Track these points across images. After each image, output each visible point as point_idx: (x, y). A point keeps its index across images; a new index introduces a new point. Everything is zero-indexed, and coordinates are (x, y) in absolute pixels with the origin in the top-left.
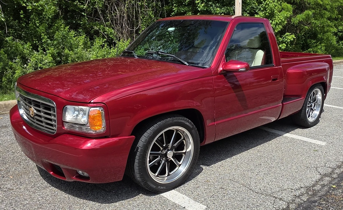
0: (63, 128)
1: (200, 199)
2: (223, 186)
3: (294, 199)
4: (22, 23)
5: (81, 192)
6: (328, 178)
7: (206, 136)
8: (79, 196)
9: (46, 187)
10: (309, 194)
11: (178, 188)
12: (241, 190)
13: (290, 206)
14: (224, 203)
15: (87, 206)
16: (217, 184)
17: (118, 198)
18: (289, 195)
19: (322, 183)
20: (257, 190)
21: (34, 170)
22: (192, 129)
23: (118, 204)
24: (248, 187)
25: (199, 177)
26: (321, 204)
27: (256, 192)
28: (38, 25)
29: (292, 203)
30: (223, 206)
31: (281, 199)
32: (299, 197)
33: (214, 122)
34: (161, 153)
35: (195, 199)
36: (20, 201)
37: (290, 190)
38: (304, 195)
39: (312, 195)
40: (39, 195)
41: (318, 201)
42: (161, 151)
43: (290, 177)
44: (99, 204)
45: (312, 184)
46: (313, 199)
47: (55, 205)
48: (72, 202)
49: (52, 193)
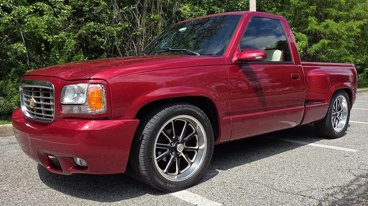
0: (61, 112)
1: (214, 198)
2: (241, 186)
3: (327, 197)
4: (43, 56)
5: (81, 193)
6: (364, 179)
7: (221, 132)
8: (79, 196)
9: (45, 189)
10: (343, 193)
11: (189, 188)
12: (263, 189)
13: (323, 203)
14: (242, 201)
15: (86, 204)
16: (234, 184)
17: (122, 198)
18: (320, 194)
19: (358, 183)
20: (281, 190)
21: (35, 175)
22: (205, 120)
23: (120, 203)
24: (271, 187)
25: (214, 179)
26: (360, 202)
27: (281, 192)
28: (58, 57)
29: (324, 201)
30: (242, 203)
31: (310, 197)
32: (332, 195)
33: (230, 116)
34: (170, 146)
35: (209, 198)
36: (14, 200)
37: (320, 189)
38: (338, 194)
39: (348, 194)
40: (35, 195)
41: (356, 199)
42: (170, 144)
43: (319, 178)
44: (99, 203)
45: (346, 184)
46: (349, 198)
47: (50, 203)
48: (69, 201)
49: (50, 193)
